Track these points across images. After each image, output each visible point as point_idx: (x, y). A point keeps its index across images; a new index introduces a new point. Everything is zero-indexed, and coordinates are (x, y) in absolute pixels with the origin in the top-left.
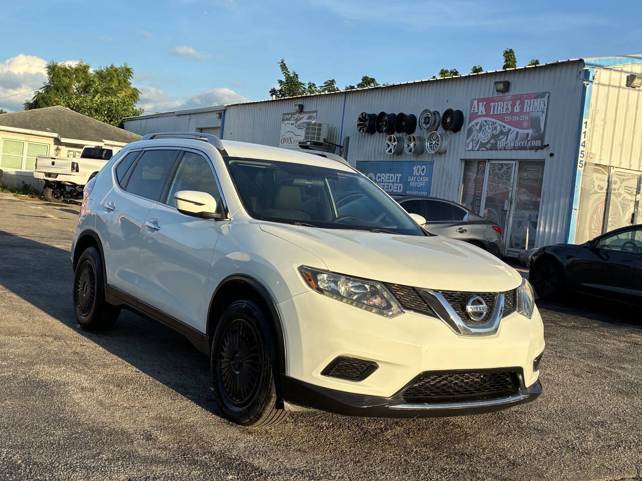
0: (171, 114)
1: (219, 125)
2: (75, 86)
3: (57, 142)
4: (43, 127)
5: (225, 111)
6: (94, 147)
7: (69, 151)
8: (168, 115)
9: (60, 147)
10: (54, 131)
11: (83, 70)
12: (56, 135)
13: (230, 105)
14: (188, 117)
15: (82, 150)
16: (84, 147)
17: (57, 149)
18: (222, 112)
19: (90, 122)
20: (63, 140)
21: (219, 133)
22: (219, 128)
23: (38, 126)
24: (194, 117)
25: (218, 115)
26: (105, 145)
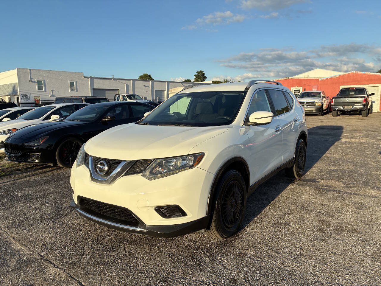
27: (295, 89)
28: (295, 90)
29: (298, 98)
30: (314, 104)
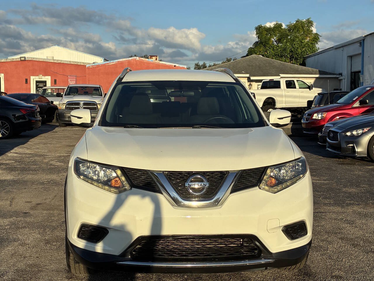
0: (331, 49)
1: (361, 52)
2: (274, 39)
3: (249, 80)
4: (240, 71)
5: (364, 40)
6: (268, 80)
7: (258, 85)
8: (330, 49)
9: (251, 83)
10: (247, 73)
11: (278, 27)
12: (248, 75)
13: (366, 35)
14: (342, 49)
15: (261, 84)
16: (263, 81)
17: (250, 85)
18: (362, 41)
19: (274, 63)
20: (252, 78)
21: (361, 58)
22: (360, 54)
23: (237, 71)
24: (345, 48)
25: (359, 44)
26: (281, 77)
27: (37, 78)
28: (37, 82)
29: (65, 95)
30: (96, 106)
